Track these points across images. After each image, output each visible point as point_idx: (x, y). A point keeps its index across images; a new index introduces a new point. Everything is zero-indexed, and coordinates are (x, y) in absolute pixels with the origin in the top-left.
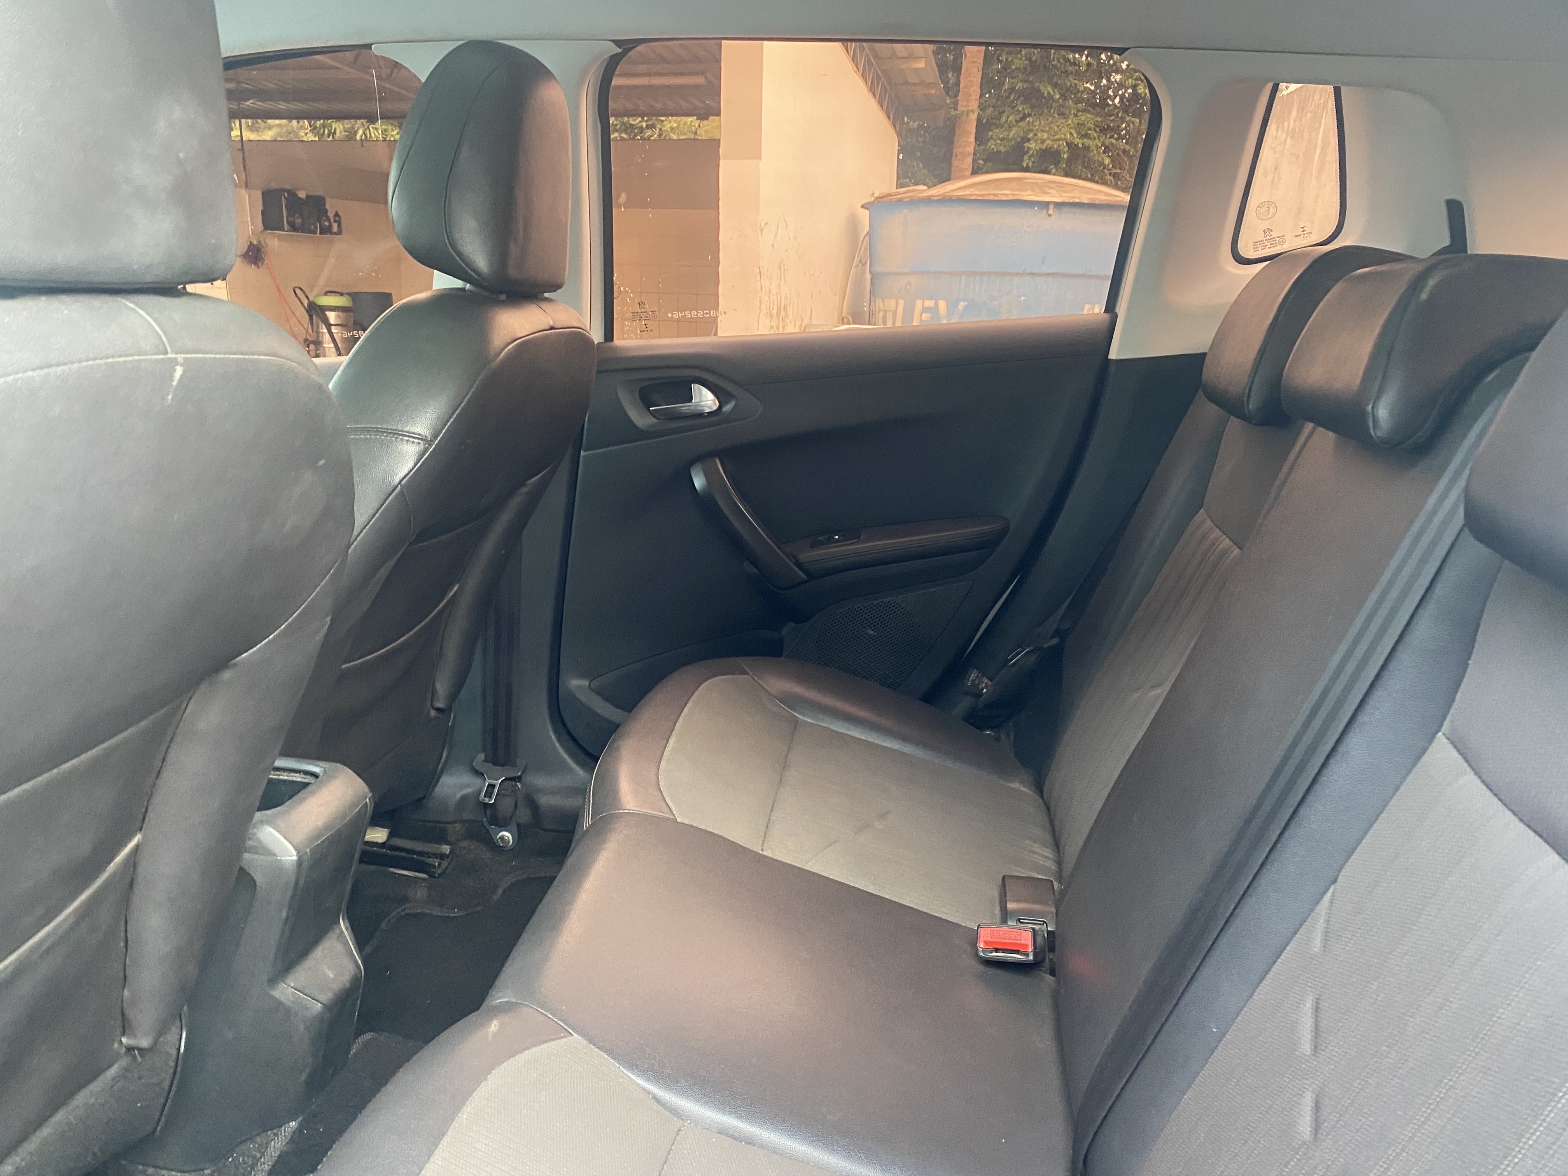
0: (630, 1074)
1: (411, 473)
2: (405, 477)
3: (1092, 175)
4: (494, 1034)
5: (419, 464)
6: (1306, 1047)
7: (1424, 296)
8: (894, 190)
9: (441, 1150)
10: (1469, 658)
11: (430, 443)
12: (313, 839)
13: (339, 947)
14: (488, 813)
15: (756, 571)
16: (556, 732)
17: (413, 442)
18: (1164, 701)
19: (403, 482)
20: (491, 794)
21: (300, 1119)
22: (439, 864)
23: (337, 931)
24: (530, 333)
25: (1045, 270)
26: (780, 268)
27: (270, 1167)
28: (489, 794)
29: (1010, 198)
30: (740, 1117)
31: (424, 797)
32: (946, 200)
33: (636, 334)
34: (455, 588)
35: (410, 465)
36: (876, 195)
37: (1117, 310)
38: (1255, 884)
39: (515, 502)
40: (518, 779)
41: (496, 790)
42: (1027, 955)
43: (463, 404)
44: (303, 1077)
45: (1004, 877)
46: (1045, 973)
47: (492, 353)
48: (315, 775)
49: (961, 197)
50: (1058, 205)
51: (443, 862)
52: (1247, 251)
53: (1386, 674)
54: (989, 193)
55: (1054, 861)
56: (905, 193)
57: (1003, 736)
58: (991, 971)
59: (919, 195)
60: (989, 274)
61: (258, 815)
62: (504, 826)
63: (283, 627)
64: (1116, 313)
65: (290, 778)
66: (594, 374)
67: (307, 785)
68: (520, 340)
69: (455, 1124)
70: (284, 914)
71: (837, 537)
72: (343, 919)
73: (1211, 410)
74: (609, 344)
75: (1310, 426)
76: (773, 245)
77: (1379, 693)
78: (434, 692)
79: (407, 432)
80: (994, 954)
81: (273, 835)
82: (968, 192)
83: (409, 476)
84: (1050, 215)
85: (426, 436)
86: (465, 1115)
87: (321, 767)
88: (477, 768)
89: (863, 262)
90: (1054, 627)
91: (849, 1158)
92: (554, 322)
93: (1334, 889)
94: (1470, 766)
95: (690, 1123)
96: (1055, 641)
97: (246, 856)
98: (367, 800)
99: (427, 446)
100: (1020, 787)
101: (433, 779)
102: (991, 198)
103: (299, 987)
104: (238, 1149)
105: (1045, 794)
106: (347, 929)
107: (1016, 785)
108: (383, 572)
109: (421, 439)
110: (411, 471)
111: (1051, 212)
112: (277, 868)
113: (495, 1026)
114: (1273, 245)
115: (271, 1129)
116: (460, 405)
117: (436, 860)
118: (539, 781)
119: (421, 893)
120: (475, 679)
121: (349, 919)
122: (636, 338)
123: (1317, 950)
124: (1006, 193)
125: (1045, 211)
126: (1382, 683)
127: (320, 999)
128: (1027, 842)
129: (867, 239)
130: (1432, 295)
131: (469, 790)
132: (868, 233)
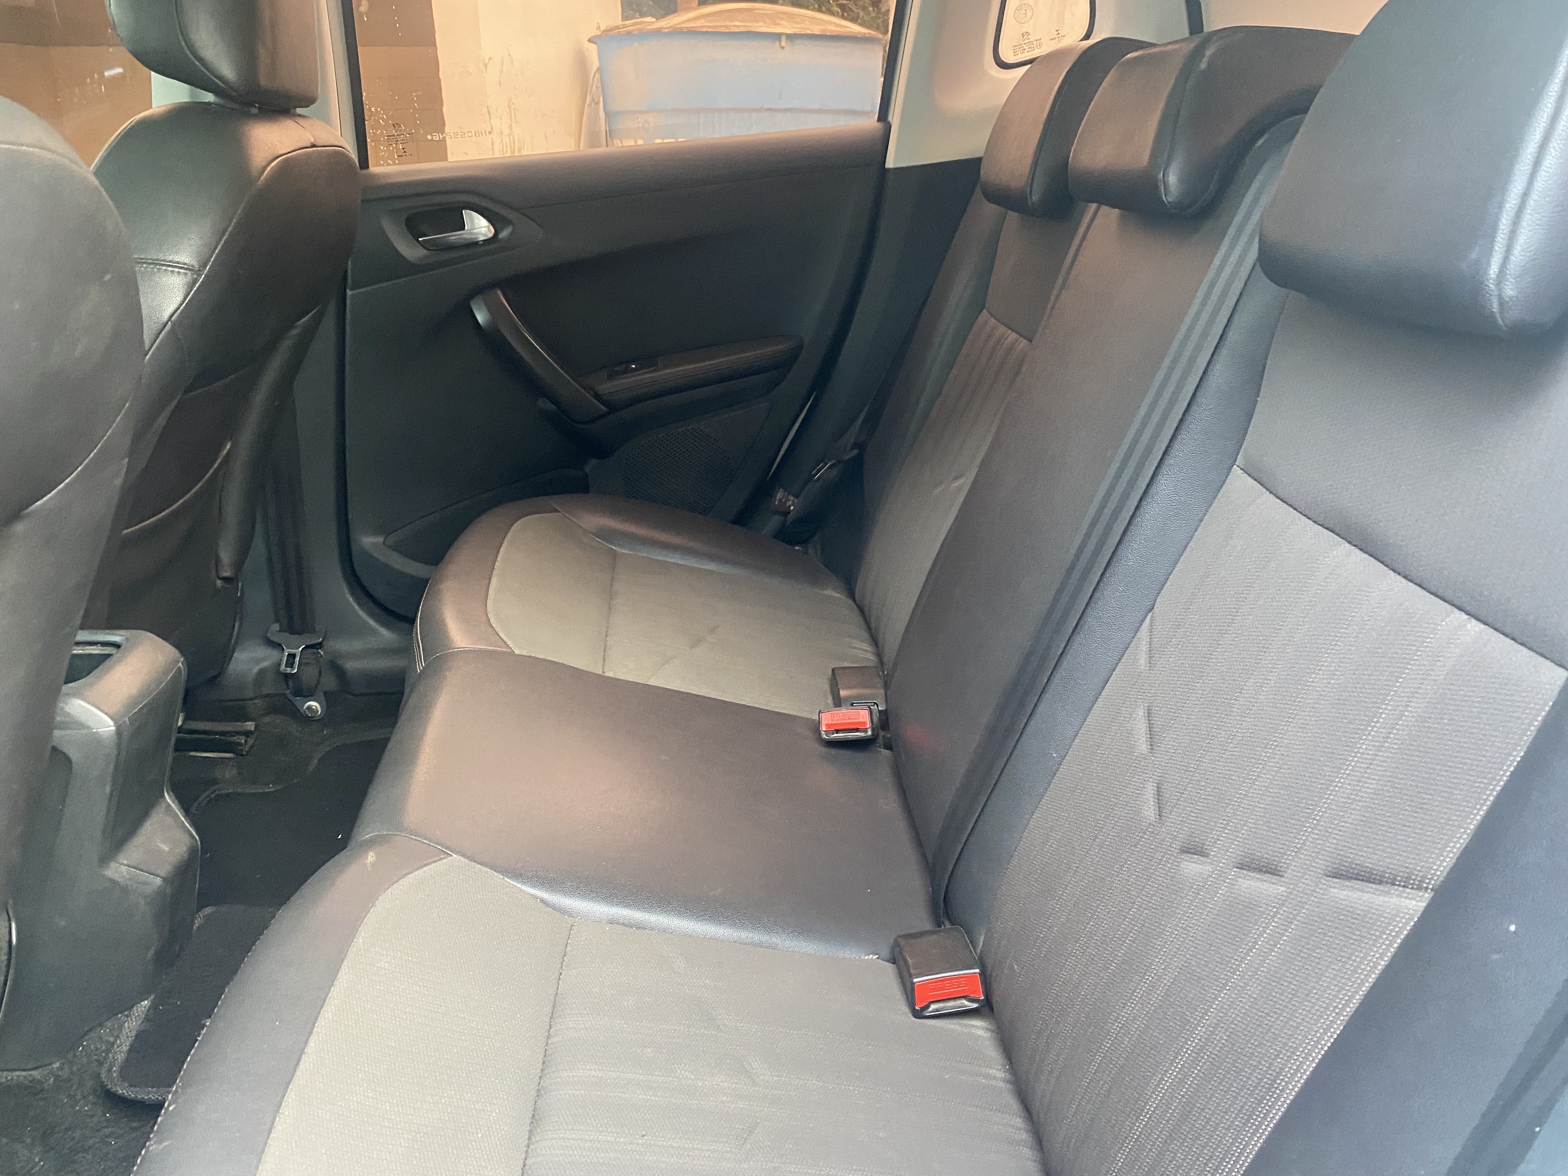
0: (515, 883)
1: (182, 308)
2: (174, 313)
3: (819, 6)
4: (373, 864)
5: (189, 298)
6: (1143, 747)
7: (1203, 66)
8: (620, 22)
9: (343, 974)
10: (1258, 396)
11: (199, 273)
12: (129, 706)
13: (169, 820)
14: (291, 684)
15: (553, 407)
16: (353, 594)
17: (179, 273)
18: (971, 486)
19: (173, 318)
20: (294, 662)
21: (153, 997)
22: (246, 741)
23: (164, 805)
24: (293, 149)
25: (783, 105)
26: (510, 107)
27: (128, 1047)
28: (290, 664)
29: (742, 29)
30: (627, 906)
31: (220, 674)
32: (676, 32)
33: (393, 160)
34: (228, 447)
35: (179, 299)
36: (602, 28)
37: (890, 118)
38: (1082, 622)
39: (286, 346)
40: (320, 645)
41: (297, 659)
42: (866, 731)
43: (230, 229)
44: (151, 953)
45: (833, 670)
46: (880, 747)
47: (254, 172)
48: (117, 646)
49: (693, 29)
50: (790, 37)
51: (249, 739)
52: (1008, 57)
53: (1189, 418)
54: (721, 25)
55: (874, 654)
56: (633, 25)
57: (810, 551)
58: (833, 751)
59: (649, 27)
60: (727, 110)
61: (65, 688)
62: (310, 696)
63: (79, 469)
64: (889, 122)
65: (87, 652)
66: (360, 202)
67: (109, 656)
68: (283, 157)
69: (353, 948)
70: (108, 789)
71: (634, 366)
72: (167, 792)
73: (991, 210)
74: (365, 171)
75: (1094, 206)
76: (500, 83)
77: (1183, 436)
78: (218, 560)
79: (170, 261)
80: (836, 735)
81: (82, 706)
82: (698, 23)
83: (179, 311)
84: (783, 48)
85: (193, 266)
86: (361, 939)
87: (122, 636)
88: (271, 638)
89: (596, 101)
90: (852, 440)
91: (734, 925)
92: (314, 138)
93: (1152, 617)
94: (1265, 487)
95: (580, 919)
96: (856, 452)
97: (57, 733)
98: (180, 664)
99: (195, 276)
100: (834, 593)
101: (226, 655)
102: (722, 30)
103: (133, 864)
104: (86, 1037)
105: (857, 596)
106: (174, 802)
107: (829, 592)
108: (162, 420)
109: (189, 270)
110: (181, 305)
111: (783, 44)
112: (95, 740)
113: (372, 857)
114: (1032, 49)
115: (121, 1012)
116: (227, 229)
117: (241, 737)
118: (340, 645)
119: (230, 773)
120: (259, 547)
121: (173, 791)
122: (395, 164)
123: (1143, 668)
124: (737, 25)
125: (777, 43)
126: (1184, 427)
127: (159, 872)
128: (847, 639)
129: (598, 75)
130: (1210, 64)
131: (265, 664)
132: (598, 69)
